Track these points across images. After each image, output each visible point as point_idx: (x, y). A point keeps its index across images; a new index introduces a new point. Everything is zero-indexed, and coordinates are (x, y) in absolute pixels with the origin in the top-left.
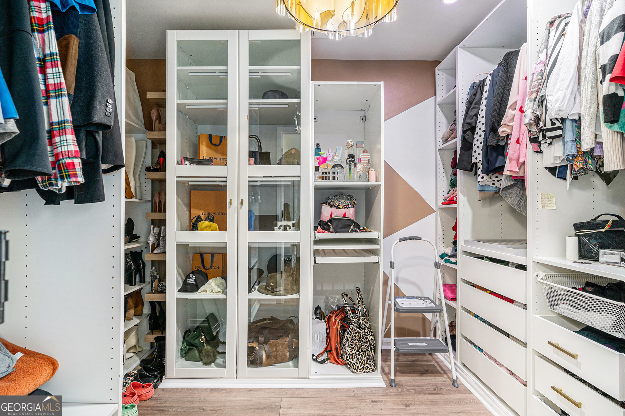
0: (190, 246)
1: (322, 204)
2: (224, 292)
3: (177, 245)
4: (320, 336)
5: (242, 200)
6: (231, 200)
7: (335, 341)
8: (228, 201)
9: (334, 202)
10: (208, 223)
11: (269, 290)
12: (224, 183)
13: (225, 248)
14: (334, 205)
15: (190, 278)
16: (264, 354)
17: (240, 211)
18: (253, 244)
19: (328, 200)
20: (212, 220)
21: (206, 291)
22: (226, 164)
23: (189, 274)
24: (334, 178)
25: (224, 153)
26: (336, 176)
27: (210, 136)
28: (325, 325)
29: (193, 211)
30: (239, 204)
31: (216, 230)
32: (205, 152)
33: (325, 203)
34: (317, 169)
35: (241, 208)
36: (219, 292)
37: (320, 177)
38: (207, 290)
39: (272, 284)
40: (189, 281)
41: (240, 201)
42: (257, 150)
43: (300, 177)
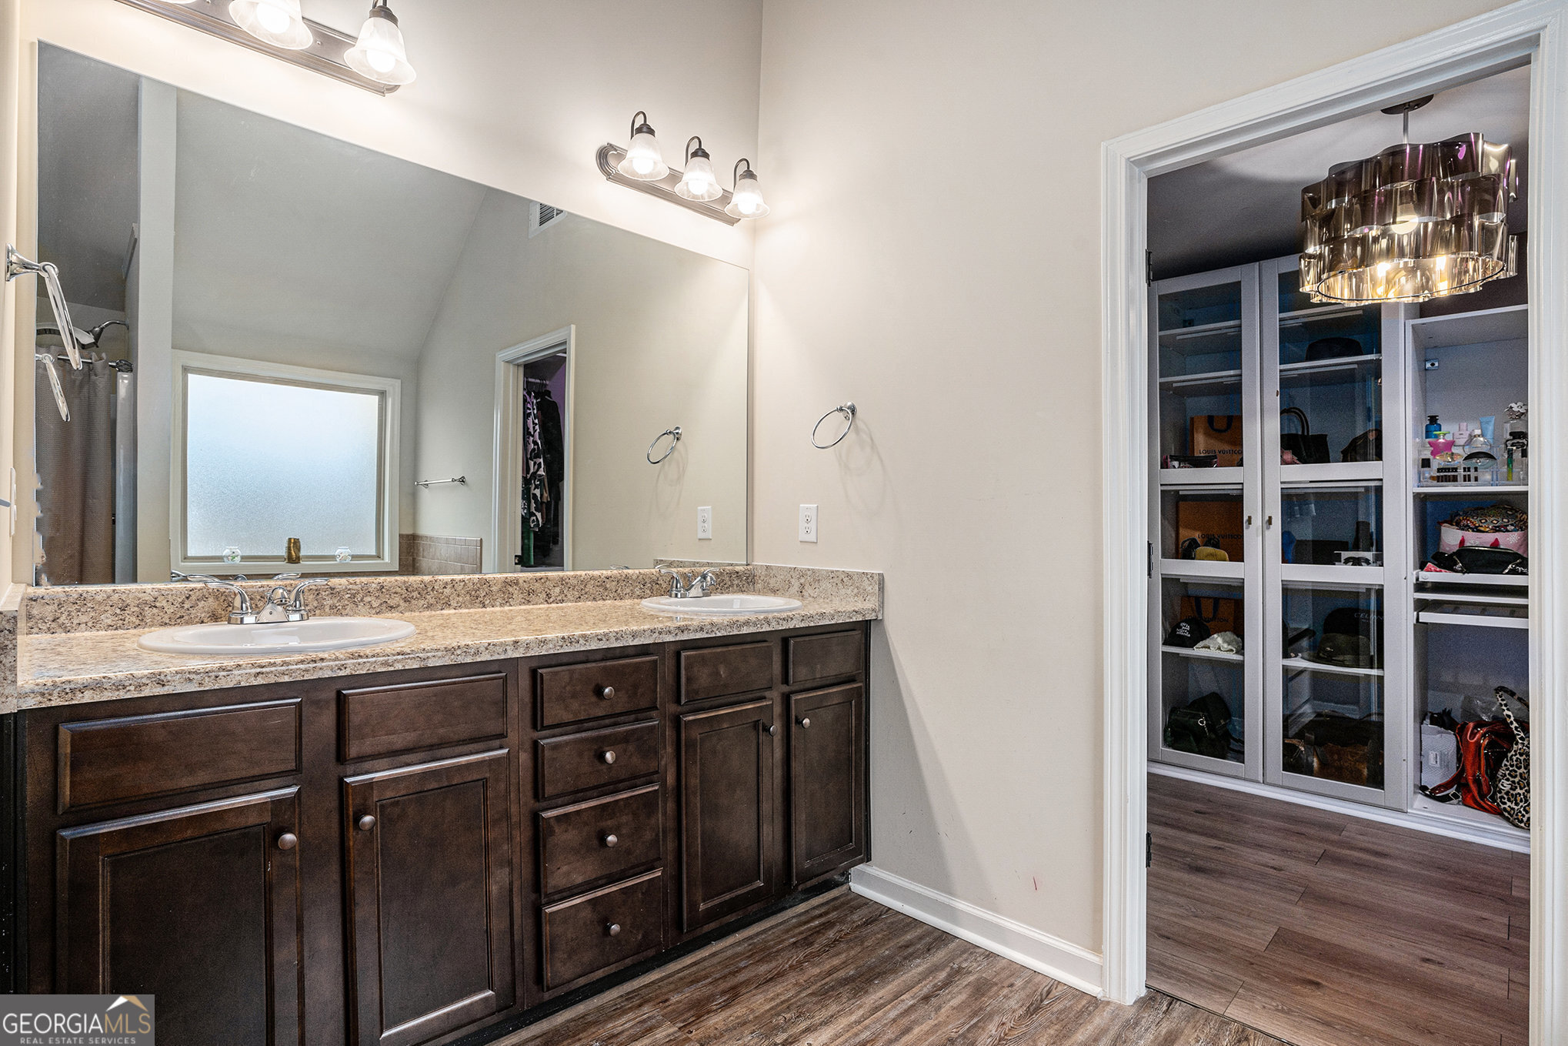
0: (1181, 581)
1: (1440, 524)
2: (1241, 650)
3: (1162, 578)
4: (1441, 757)
5: (1270, 518)
6: (1250, 518)
7: (1473, 764)
8: (1245, 518)
9: (1469, 520)
10: (1210, 550)
11: (1324, 658)
12: (1239, 492)
13: (1241, 588)
14: (1467, 525)
15: (1181, 627)
16: (1315, 760)
17: (1267, 533)
18: (1291, 583)
19: (1457, 516)
20: (1216, 546)
21: (1209, 648)
22: (1241, 464)
23: (1180, 623)
24: (1467, 479)
25: (1237, 442)
26: (1473, 474)
27: (1210, 419)
28: (1455, 739)
29: (1182, 531)
30: (1264, 522)
31: (1225, 560)
32: (1201, 444)
33: (1450, 523)
34: (1426, 463)
35: (1268, 528)
36: (1232, 650)
37: (1432, 478)
38: (1211, 646)
39: (1329, 649)
40: (1180, 632)
41: (1267, 518)
42: (1300, 433)
43: (1381, 480)
